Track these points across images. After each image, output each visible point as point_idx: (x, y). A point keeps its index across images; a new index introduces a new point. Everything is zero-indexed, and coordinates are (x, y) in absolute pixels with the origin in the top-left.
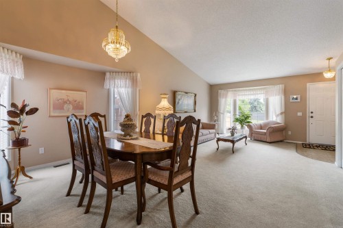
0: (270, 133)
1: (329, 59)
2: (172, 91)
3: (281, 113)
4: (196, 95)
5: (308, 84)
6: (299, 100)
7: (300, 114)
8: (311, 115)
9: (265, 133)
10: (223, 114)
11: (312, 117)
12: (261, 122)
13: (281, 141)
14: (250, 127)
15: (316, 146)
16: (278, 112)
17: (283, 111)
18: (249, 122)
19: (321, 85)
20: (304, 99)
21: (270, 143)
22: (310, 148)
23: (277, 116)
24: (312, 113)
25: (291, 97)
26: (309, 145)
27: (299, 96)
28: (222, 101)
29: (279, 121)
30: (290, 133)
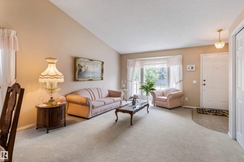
0: (170, 100)
1: (220, 31)
2: (72, 57)
3: (180, 81)
4: (103, 63)
5: (201, 55)
6: (194, 70)
7: (195, 82)
8: (204, 83)
9: (166, 100)
10: (131, 81)
11: (204, 85)
12: (163, 89)
13: (180, 107)
14: (153, 94)
15: (208, 111)
16: (178, 80)
17: (181, 79)
18: (153, 89)
19: (211, 56)
20: (198, 68)
21: (170, 109)
22: (204, 113)
23: (176, 83)
24: (204, 81)
25: (188, 66)
26: (202, 109)
27: (194, 66)
28: (130, 70)
29: (178, 88)
30: (187, 99)
